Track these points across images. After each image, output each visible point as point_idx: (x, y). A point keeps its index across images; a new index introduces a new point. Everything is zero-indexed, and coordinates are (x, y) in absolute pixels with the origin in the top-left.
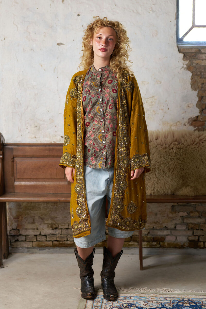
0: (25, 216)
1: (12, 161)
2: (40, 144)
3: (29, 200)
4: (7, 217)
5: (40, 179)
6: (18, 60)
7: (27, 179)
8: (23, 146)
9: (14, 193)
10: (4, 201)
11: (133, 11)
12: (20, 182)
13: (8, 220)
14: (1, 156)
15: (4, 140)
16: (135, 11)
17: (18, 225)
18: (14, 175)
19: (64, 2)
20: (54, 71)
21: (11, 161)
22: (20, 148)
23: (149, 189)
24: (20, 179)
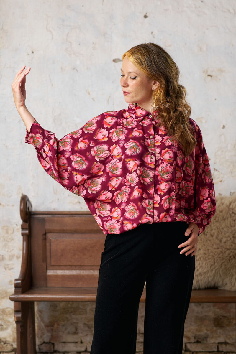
0: (63, 323)
2: (86, 213)
3: (70, 298)
4: (36, 325)
5: (86, 266)
6: (52, 85)
7: (66, 266)
8: (60, 216)
9: (47, 287)
10: (31, 300)
11: (229, 11)
12: (55, 271)
13: (36, 328)
14: (27, 230)
15: (32, 206)
16: (232, 11)
17: (52, 336)
18: (46, 260)
20: (108, 102)
21: (43, 238)
22: (55, 218)
24: (56, 266)
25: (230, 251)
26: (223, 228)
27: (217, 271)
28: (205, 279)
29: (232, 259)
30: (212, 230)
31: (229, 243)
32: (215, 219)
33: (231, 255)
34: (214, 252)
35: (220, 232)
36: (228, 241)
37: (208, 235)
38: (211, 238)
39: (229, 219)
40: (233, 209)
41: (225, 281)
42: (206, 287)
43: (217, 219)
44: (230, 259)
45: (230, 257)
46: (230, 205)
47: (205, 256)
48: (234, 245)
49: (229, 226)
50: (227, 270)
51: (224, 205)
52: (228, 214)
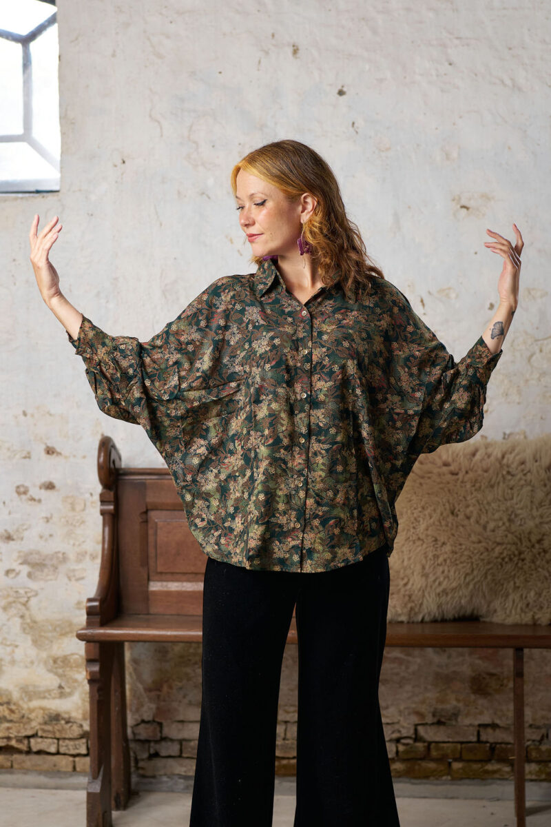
0: (180, 684)
1: (144, 522)
3: (193, 636)
4: (128, 687)
6: (161, 225)
7: (185, 574)
9: (148, 614)
10: (118, 639)
11: (502, 82)
12: (165, 583)
13: (128, 693)
14: (111, 505)
15: (120, 459)
16: (508, 82)
17: (158, 708)
18: (148, 563)
19: (298, 55)
21: (141, 520)
22: (166, 481)
23: (546, 606)
24: (166, 573)
25: (504, 547)
26: (488, 503)
27: (477, 586)
28: (455, 602)
29: (506, 563)
30: (468, 506)
31: (500, 532)
32: (474, 486)
33: (505, 555)
34: (472, 549)
35: (483, 510)
36: (499, 527)
37: (461, 516)
38: (466, 522)
39: (501, 484)
40: (508, 466)
41: (492, 605)
42: (456, 616)
43: (478, 485)
44: (504, 563)
45: (503, 559)
46: (503, 457)
47: (455, 556)
48: (509, 535)
49: (501, 498)
50: (496, 584)
51: (492, 458)
52: (500, 475)
